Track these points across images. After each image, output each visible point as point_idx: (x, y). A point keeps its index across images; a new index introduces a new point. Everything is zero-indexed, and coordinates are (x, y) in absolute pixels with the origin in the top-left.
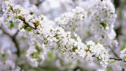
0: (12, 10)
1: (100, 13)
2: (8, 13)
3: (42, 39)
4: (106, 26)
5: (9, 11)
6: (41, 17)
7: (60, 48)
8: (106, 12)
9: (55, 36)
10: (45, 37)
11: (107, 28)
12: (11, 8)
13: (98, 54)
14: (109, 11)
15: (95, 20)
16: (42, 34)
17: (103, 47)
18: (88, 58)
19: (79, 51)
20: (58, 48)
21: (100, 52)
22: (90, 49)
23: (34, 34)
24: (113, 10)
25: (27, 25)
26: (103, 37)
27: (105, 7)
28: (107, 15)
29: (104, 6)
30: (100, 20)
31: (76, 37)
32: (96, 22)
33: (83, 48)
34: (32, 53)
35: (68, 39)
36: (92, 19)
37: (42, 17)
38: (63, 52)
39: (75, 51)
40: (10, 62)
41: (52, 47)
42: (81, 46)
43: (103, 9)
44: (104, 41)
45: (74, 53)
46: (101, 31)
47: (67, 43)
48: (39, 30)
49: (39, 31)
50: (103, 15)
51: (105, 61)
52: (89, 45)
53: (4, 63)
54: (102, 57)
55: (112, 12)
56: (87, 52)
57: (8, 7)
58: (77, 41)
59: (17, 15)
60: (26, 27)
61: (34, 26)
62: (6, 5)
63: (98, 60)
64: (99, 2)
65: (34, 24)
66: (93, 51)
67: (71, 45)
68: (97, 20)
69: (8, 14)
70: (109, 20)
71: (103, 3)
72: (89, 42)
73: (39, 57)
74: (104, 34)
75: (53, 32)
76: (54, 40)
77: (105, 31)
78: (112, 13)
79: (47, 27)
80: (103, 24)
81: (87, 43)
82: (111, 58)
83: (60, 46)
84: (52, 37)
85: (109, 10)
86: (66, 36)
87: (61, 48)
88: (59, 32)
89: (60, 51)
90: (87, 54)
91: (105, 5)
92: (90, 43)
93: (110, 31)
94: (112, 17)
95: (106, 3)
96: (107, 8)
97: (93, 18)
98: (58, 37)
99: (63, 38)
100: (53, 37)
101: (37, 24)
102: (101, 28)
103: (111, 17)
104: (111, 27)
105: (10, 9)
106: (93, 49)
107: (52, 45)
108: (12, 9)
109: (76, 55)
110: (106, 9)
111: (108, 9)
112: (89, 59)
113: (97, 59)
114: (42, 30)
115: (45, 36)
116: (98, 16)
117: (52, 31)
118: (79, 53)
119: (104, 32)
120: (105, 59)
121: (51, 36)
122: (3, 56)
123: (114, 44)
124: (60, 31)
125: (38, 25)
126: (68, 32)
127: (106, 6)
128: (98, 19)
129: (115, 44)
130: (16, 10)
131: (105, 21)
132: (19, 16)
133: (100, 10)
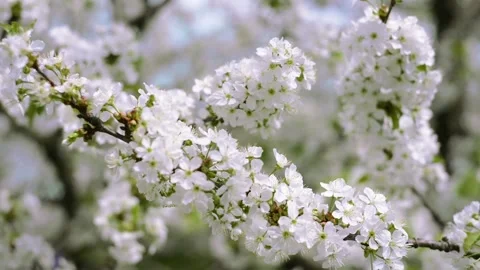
0: (35, 70)
1: (377, 68)
2: (22, 82)
3: (153, 182)
4: (401, 114)
5: (26, 72)
6: (146, 92)
7: (220, 211)
8: (400, 61)
9: (200, 170)
10: (162, 172)
11: (404, 121)
12: (32, 63)
13: (367, 231)
14: (410, 60)
15: (357, 90)
16: (151, 160)
17: (387, 201)
18: (327, 247)
19: (294, 222)
20: (215, 211)
21: (372, 224)
22: (335, 215)
23: (121, 160)
24: (426, 57)
25: (93, 127)
26: (389, 154)
27: (396, 46)
28: (402, 72)
29: (391, 38)
30: (376, 93)
31: (282, 166)
32: (360, 99)
33: (308, 210)
34: (118, 210)
35: (252, 175)
36: (346, 88)
37: (149, 94)
38: (234, 225)
39: (279, 222)
40: (34, 245)
41: (190, 211)
42: (299, 203)
43: (388, 53)
44: (391, 168)
45: (274, 232)
46: (381, 132)
47: (247, 193)
48: (140, 144)
49: (139, 149)
50: (388, 73)
51: (391, 258)
52: (333, 197)
53: (13, 247)
54: (383, 244)
55: (422, 63)
56: (323, 226)
57: (19, 59)
58: (285, 181)
59: (56, 88)
60: (89, 133)
61: (122, 128)
62: (11, 54)
63: (365, 252)
64: (375, 23)
65: (122, 120)
66: (345, 221)
67: (261, 199)
68: (364, 91)
69: (20, 86)
70: (410, 95)
71: (388, 30)
72: (333, 183)
73: (143, 227)
74: (392, 146)
75: (194, 147)
76: (198, 183)
77: (396, 133)
78: (423, 67)
79: (169, 132)
80: (390, 109)
81: (325, 190)
82: (418, 242)
83: (222, 203)
84: (189, 173)
85: (412, 57)
86: (245, 166)
87: (226, 209)
88: (216, 151)
89: (222, 222)
90: (324, 233)
91: (395, 38)
92: (336, 187)
93: (418, 133)
94: (424, 83)
95: (400, 28)
96: (405, 47)
97: (349, 84)
98: (211, 169)
99: (231, 172)
100: (192, 170)
101: (134, 122)
102: (381, 122)
103: (421, 81)
104: (420, 118)
105: (28, 65)
106: (345, 213)
107: (190, 205)
108: (35, 66)
109: (282, 240)
110: (399, 50)
111: (407, 53)
112: (331, 253)
113: (364, 247)
114: (152, 147)
115: (164, 168)
116: (368, 79)
117: (191, 143)
118: (292, 229)
119: (394, 139)
120: (392, 250)
121: (187, 170)
122: (10, 217)
123: (431, 177)
124: (218, 149)
125: (134, 126)
126: (250, 148)
127: (401, 39)
128: (370, 88)
129: (437, 179)
130: (51, 69)
131: (398, 98)
132: (63, 94)
133: (376, 56)
